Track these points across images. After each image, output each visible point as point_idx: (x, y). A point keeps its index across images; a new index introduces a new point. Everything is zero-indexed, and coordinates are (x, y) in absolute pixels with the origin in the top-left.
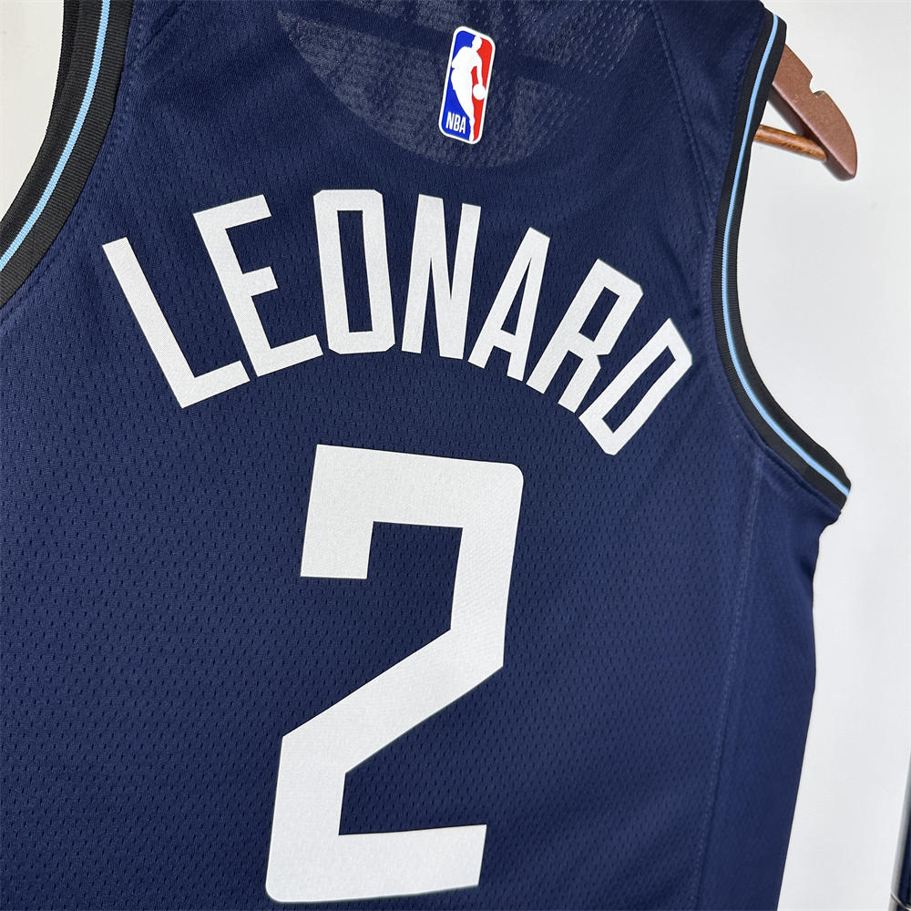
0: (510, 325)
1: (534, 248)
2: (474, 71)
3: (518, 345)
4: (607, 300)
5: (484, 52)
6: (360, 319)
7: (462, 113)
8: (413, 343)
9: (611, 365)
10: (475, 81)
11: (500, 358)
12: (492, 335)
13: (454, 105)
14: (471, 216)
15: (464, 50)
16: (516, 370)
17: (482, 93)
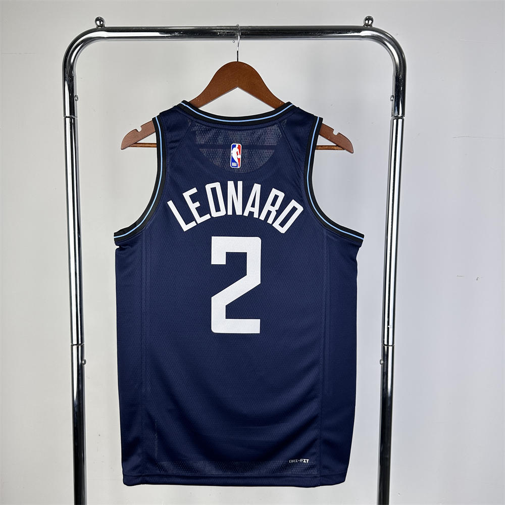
0: (253, 206)
1: (257, 188)
2: (237, 152)
3: (256, 210)
4: (276, 197)
5: (239, 148)
6: (218, 209)
7: (235, 162)
8: (230, 213)
9: (279, 212)
10: (238, 154)
11: (251, 213)
12: (249, 208)
13: (233, 161)
14: (240, 184)
15: (234, 148)
16: (256, 216)
17: (240, 156)
